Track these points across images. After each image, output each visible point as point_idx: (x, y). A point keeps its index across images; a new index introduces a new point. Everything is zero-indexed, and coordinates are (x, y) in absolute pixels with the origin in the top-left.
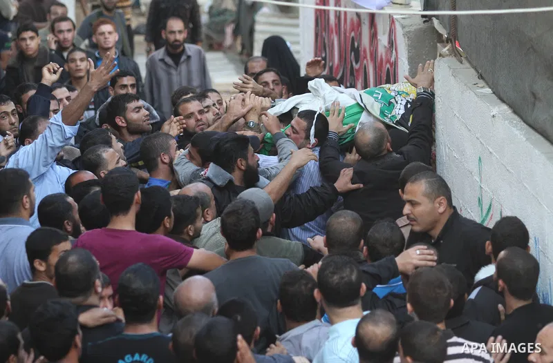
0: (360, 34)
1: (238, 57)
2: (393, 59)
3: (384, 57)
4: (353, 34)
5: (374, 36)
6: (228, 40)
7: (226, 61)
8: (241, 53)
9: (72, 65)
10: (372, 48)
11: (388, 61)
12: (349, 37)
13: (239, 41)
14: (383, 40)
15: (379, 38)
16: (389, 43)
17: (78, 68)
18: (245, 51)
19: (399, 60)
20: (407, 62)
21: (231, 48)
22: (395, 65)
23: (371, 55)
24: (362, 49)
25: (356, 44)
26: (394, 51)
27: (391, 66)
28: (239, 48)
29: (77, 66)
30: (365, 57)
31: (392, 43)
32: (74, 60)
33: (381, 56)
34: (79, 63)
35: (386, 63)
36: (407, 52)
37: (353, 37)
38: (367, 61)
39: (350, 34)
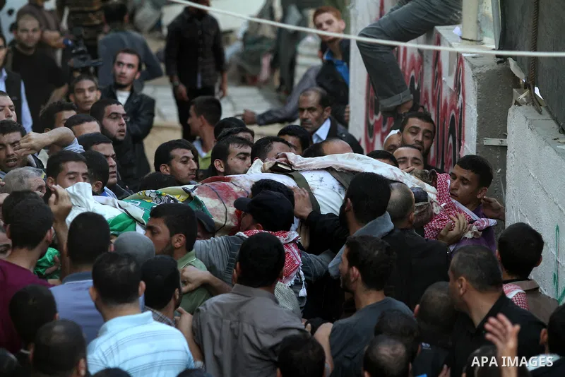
0: (422, 74)
1: (275, 94)
2: (459, 105)
3: (448, 103)
4: (413, 73)
5: (438, 77)
6: (265, 73)
7: (260, 98)
8: (279, 90)
9: (80, 96)
10: (435, 91)
11: (453, 107)
12: (408, 77)
13: (277, 75)
14: (448, 81)
15: (443, 79)
16: (455, 86)
17: (88, 100)
18: (284, 88)
19: (466, 107)
20: (476, 109)
21: (267, 82)
22: (461, 112)
23: (434, 97)
24: (422, 91)
25: (416, 86)
26: (461, 96)
27: (456, 114)
28: (277, 83)
29: (86, 97)
30: (427, 101)
31: (459, 86)
32: (82, 91)
33: (446, 101)
34: (88, 93)
35: (451, 110)
36: (476, 98)
37: (413, 77)
38: (428, 106)
39: (410, 73)
